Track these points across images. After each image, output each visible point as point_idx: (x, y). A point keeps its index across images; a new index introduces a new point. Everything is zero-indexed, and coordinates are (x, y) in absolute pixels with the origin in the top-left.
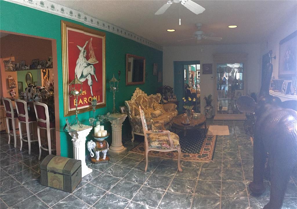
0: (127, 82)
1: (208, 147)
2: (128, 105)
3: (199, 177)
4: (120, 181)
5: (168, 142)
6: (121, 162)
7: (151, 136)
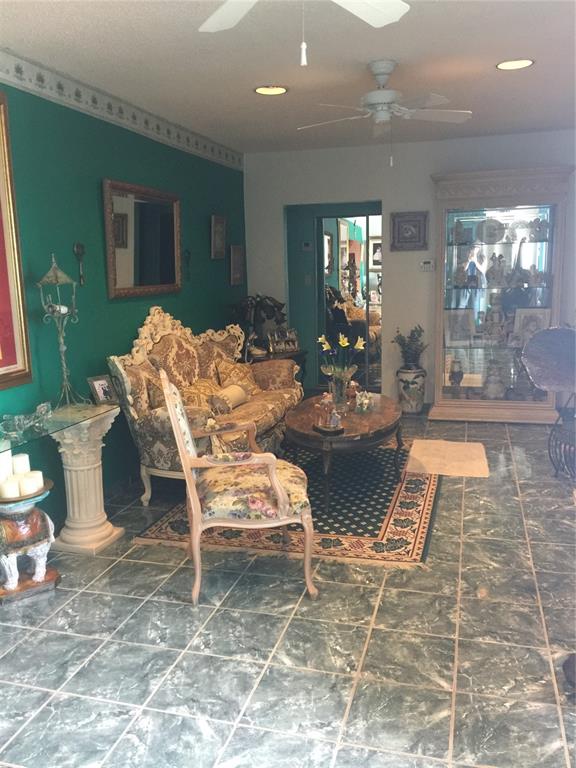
0: (115, 285)
1: (410, 514)
2: (122, 371)
3: (376, 618)
4: (101, 646)
5: (269, 493)
6: (105, 581)
7: (209, 476)
